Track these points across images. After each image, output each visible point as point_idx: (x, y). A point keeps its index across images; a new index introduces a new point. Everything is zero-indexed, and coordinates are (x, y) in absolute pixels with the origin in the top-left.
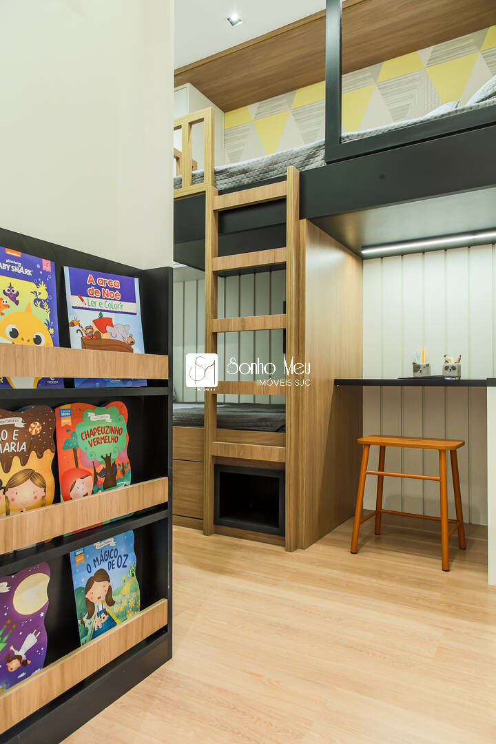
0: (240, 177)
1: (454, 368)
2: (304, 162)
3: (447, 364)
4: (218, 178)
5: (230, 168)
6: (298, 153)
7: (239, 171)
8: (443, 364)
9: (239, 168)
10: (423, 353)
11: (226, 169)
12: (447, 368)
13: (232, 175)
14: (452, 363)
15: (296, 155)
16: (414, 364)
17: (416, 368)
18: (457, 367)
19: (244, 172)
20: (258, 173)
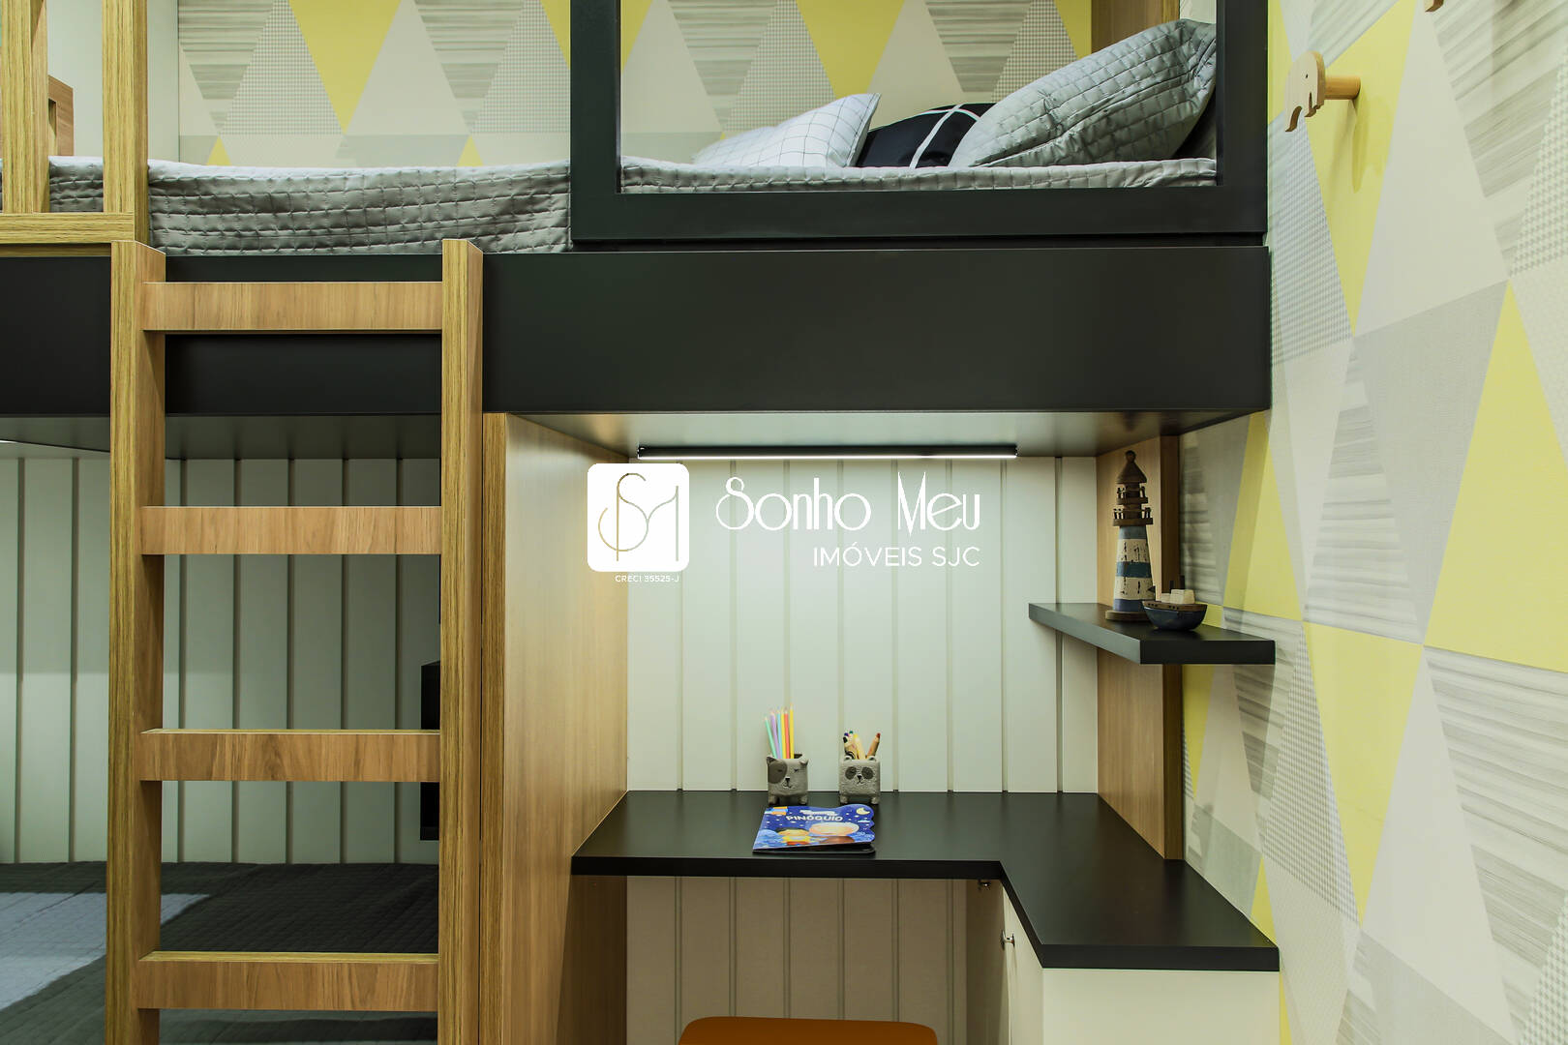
0: (254, 220)
1: (868, 773)
2: (494, 221)
3: (853, 763)
4: (163, 201)
5: (215, 182)
6: (474, 186)
7: (251, 200)
8: (840, 762)
9: (252, 190)
10: (787, 717)
11: (197, 182)
12: (850, 772)
13: (221, 206)
14: (862, 761)
15: (471, 192)
16: (770, 760)
17: (776, 771)
18: (874, 770)
19: (272, 205)
20: (326, 222)
